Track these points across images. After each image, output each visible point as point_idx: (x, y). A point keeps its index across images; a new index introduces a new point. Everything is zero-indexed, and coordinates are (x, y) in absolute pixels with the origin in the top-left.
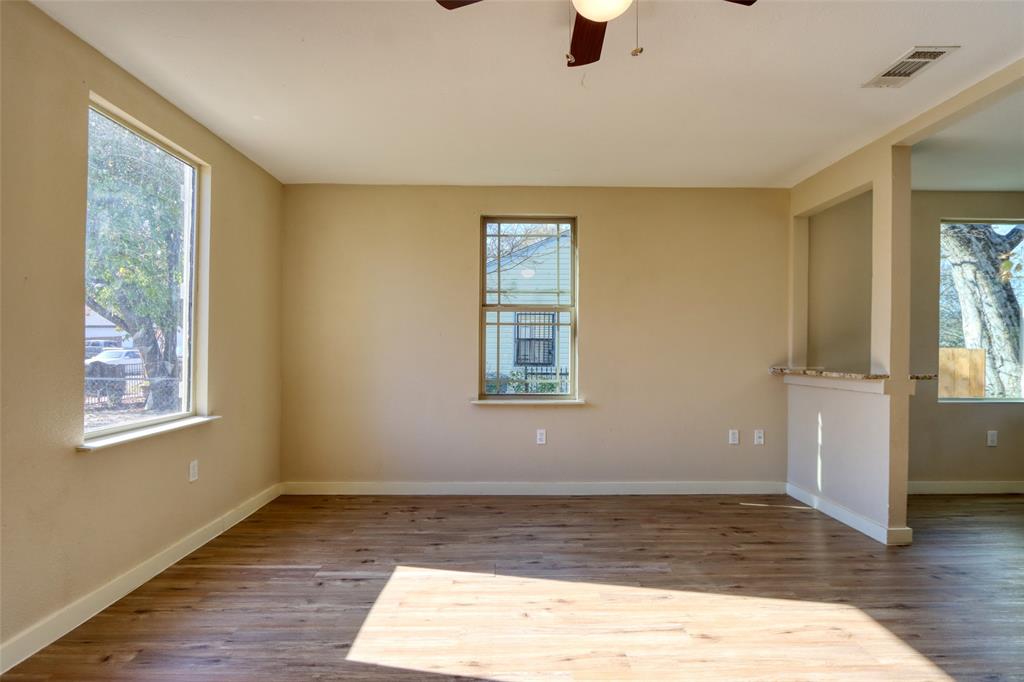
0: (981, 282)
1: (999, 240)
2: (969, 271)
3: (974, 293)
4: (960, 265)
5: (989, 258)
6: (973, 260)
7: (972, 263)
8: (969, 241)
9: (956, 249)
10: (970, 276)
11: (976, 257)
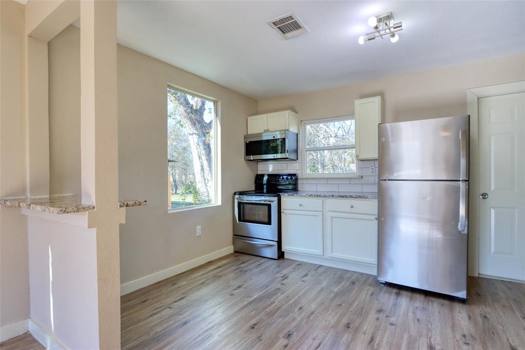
0: (200, 144)
1: (206, 125)
2: (195, 137)
3: (197, 148)
4: (192, 135)
5: (203, 132)
6: (197, 133)
7: (197, 134)
8: (195, 123)
9: (190, 127)
10: (196, 141)
11: (198, 131)
